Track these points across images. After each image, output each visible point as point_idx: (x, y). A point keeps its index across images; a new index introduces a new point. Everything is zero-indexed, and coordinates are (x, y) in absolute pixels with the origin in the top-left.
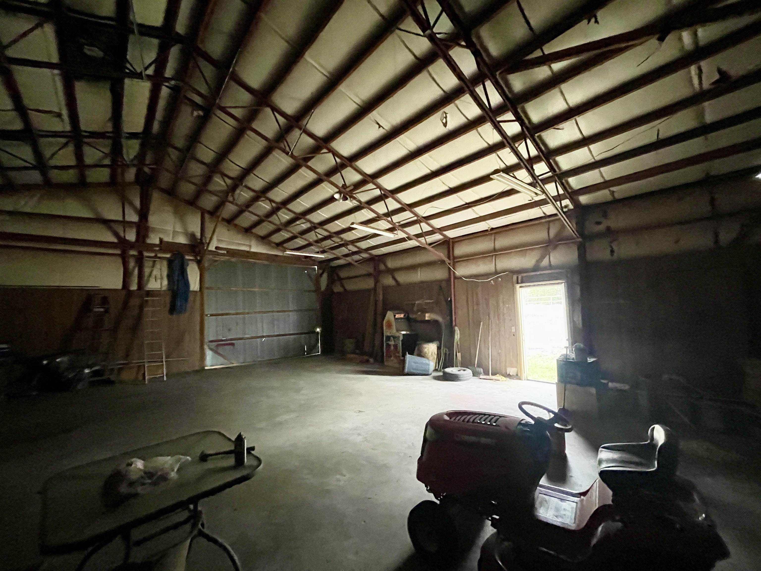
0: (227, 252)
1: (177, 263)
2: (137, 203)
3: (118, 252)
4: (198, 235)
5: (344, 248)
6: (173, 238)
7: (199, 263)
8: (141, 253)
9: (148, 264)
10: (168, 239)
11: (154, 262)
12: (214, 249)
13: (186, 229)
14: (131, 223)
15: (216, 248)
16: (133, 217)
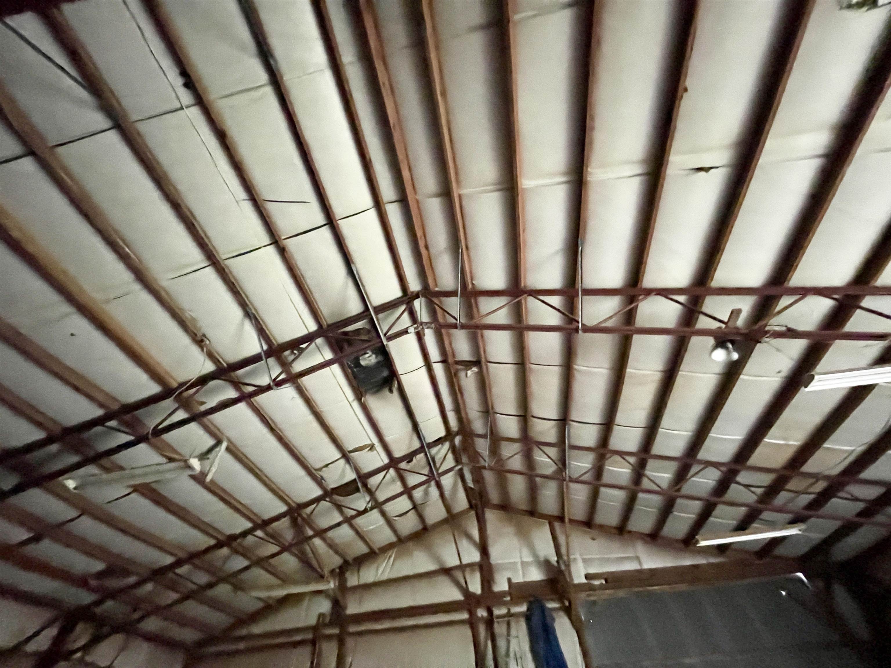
0: (606, 581)
1: (536, 619)
2: (475, 534)
3: (465, 616)
4: (554, 559)
5: (834, 500)
6: (524, 575)
7: (568, 611)
8: (490, 611)
9: (500, 629)
10: (519, 579)
11: (509, 624)
12: (584, 581)
13: (535, 555)
14: (471, 565)
15: (587, 576)
16: (474, 556)
